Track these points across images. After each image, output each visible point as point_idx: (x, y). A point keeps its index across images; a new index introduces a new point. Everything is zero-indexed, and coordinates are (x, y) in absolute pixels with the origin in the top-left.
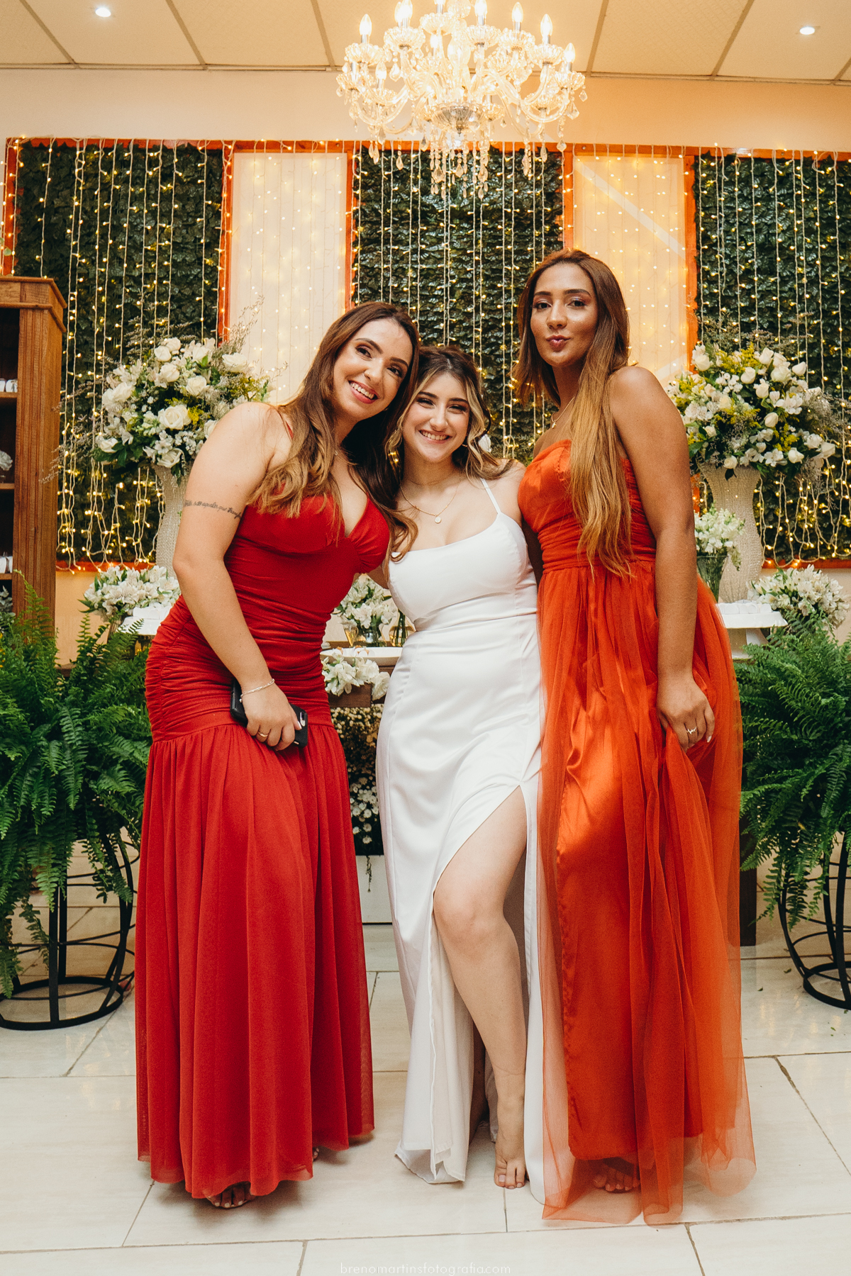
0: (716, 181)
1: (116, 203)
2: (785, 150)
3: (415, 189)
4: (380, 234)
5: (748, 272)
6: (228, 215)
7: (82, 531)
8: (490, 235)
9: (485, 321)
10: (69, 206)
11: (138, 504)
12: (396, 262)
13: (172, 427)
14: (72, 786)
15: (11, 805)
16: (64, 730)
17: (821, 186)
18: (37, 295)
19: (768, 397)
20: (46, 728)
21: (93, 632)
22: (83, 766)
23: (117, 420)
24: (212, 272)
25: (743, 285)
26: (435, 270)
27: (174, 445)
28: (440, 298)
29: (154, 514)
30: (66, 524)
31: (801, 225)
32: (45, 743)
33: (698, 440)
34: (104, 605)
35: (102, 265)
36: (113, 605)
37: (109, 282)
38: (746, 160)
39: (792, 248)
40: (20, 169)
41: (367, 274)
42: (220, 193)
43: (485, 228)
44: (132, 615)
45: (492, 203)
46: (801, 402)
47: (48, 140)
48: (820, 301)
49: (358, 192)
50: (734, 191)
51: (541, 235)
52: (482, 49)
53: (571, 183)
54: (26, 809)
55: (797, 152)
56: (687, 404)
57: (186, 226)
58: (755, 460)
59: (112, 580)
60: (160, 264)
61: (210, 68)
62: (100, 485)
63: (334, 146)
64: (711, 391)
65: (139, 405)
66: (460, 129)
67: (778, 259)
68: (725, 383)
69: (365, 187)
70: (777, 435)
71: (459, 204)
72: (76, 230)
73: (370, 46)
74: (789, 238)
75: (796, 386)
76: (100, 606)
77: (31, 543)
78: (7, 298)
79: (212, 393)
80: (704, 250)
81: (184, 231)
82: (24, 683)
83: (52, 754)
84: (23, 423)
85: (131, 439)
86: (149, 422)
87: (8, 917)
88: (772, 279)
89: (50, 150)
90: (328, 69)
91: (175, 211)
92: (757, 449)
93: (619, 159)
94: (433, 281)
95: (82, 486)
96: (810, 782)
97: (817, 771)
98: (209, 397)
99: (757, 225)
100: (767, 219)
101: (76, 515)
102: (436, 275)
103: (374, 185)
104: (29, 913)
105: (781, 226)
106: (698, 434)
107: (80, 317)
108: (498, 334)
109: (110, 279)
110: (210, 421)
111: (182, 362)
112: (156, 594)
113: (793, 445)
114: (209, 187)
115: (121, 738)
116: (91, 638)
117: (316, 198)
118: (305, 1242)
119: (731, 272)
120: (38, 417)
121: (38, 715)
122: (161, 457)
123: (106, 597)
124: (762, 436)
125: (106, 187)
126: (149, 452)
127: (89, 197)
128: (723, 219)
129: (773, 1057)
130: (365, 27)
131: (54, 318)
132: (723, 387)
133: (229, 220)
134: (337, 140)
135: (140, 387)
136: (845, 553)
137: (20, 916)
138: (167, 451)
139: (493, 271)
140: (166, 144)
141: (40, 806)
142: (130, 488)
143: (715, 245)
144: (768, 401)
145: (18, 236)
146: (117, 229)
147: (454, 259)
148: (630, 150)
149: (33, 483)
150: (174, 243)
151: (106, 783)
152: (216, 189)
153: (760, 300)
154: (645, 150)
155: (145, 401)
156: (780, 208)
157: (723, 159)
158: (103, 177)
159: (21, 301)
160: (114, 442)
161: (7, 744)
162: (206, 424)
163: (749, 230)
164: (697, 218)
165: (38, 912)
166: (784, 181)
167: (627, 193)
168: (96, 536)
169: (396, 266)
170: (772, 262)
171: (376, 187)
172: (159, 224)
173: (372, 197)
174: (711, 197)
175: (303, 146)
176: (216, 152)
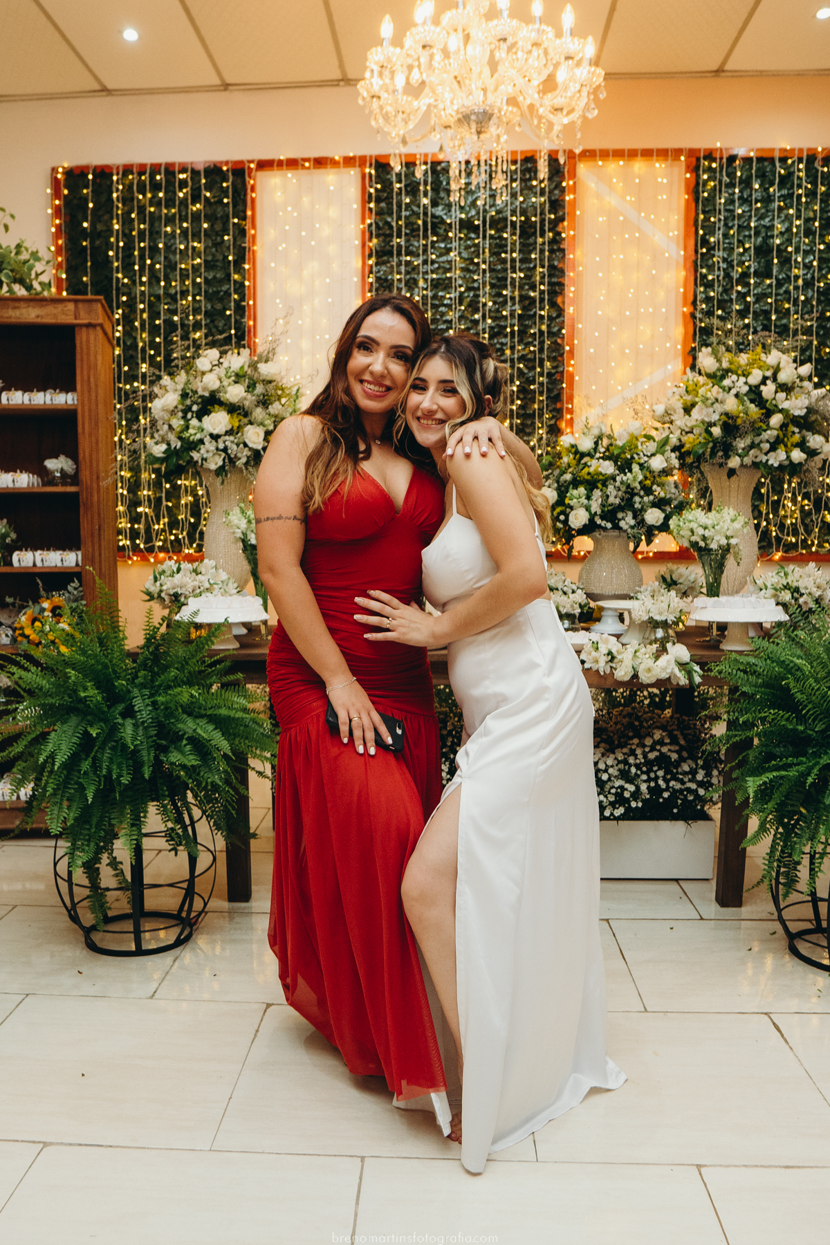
0: (717, 183)
1: (151, 225)
2: (788, 148)
3: (425, 201)
4: (393, 246)
5: (745, 275)
6: (253, 232)
7: (136, 526)
8: (496, 244)
9: (491, 328)
10: (110, 231)
11: (183, 502)
12: (407, 273)
13: (215, 432)
14: (146, 758)
15: (95, 773)
16: (136, 708)
17: (822, 184)
18: (89, 312)
19: (774, 399)
20: (121, 707)
21: (156, 620)
22: (154, 741)
23: (166, 427)
24: (240, 287)
25: (739, 288)
26: (444, 280)
27: (217, 449)
28: (449, 306)
29: (196, 510)
30: (122, 520)
31: (800, 226)
32: (120, 721)
33: (703, 441)
34: (163, 595)
35: (142, 284)
36: (170, 595)
37: (149, 300)
38: (747, 160)
39: (790, 249)
40: (65, 196)
41: (381, 285)
42: (245, 212)
43: (491, 237)
44: (187, 604)
45: (498, 212)
46: (806, 403)
47: (87, 167)
48: (814, 303)
49: (372, 205)
50: (734, 193)
51: (544, 243)
52: (504, 46)
53: (574, 190)
54: (108, 777)
55: (801, 150)
56: (693, 405)
57: (216, 245)
58: (758, 460)
59: (168, 573)
60: (194, 281)
61: (230, 88)
62: (149, 485)
63: (349, 161)
64: (718, 393)
65: (185, 412)
66: (479, 133)
67: (776, 261)
68: (732, 385)
69: (378, 201)
70: (781, 436)
71: (467, 214)
72: (117, 253)
73: (391, 49)
74: (787, 240)
75: (801, 387)
76: (159, 596)
77: (96, 539)
78: (63, 317)
79: (249, 400)
80: (702, 254)
81: (214, 250)
82: (100, 667)
83: (128, 731)
84: (83, 432)
85: (179, 444)
86: (194, 428)
87: (97, 866)
88: (768, 282)
89: (90, 177)
90: (342, 83)
91: (205, 229)
92: (761, 450)
93: (621, 163)
94: (442, 290)
95: (134, 486)
96: (815, 771)
97: (822, 761)
98: (247, 403)
99: (755, 227)
100: (766, 222)
101: (130, 512)
102: (444, 284)
103: (387, 198)
104: (114, 863)
105: (779, 226)
106: (704, 435)
107: (125, 333)
108: (503, 340)
109: (150, 296)
110: (249, 426)
111: (221, 371)
112: (207, 585)
113: (796, 445)
114: (234, 206)
115: (185, 716)
116: (155, 627)
117: (333, 212)
118: (363, 1158)
119: (727, 275)
120: (97, 424)
121: (113, 696)
122: (206, 460)
123: (164, 588)
124: (767, 437)
125: (142, 210)
126: (196, 456)
127: (127, 222)
128: (722, 223)
129: (766, 1014)
130: (387, 28)
131: (105, 334)
132: (730, 389)
133: (254, 236)
134: (351, 155)
135: (184, 395)
136: (824, 547)
137: (107, 865)
138: (211, 454)
139: (499, 279)
140: (194, 166)
141: (120, 776)
142: (176, 488)
143: (713, 248)
144: (774, 402)
145: (67, 260)
146: (154, 250)
147: (462, 269)
148: (632, 154)
149: (95, 485)
150: (206, 261)
151: (175, 757)
152: (240, 208)
153: (754, 303)
154: (647, 153)
155: (189, 409)
156: (780, 209)
157: (724, 160)
158: (139, 200)
159: (76, 319)
160: (164, 447)
161: (88, 721)
162: (246, 429)
163: (747, 233)
164: (696, 220)
165: (121, 863)
166: (785, 181)
167: (628, 198)
168: (148, 529)
169: (408, 277)
170: (769, 264)
171: (388, 200)
172: (191, 244)
173: (385, 210)
174: (711, 200)
175: (320, 162)
176: (240, 172)
